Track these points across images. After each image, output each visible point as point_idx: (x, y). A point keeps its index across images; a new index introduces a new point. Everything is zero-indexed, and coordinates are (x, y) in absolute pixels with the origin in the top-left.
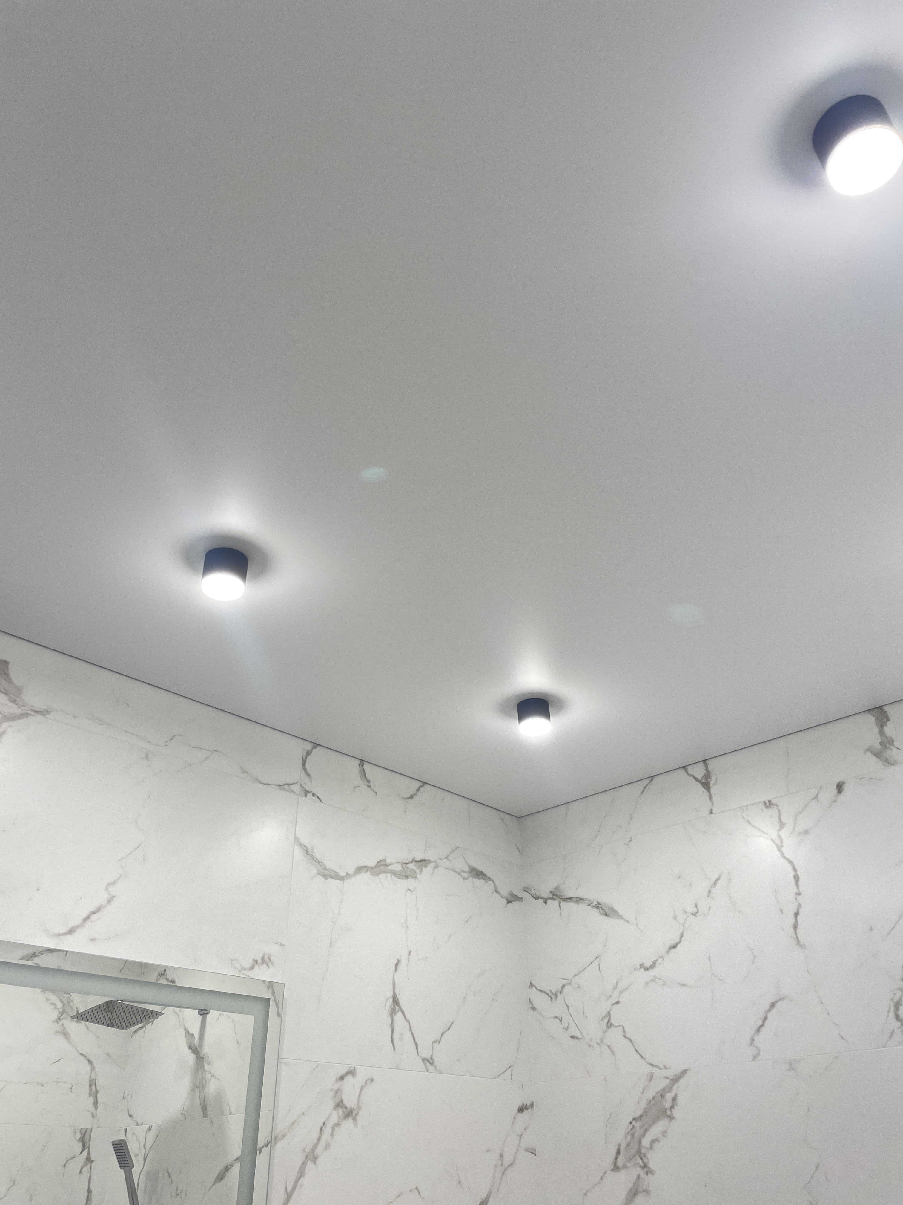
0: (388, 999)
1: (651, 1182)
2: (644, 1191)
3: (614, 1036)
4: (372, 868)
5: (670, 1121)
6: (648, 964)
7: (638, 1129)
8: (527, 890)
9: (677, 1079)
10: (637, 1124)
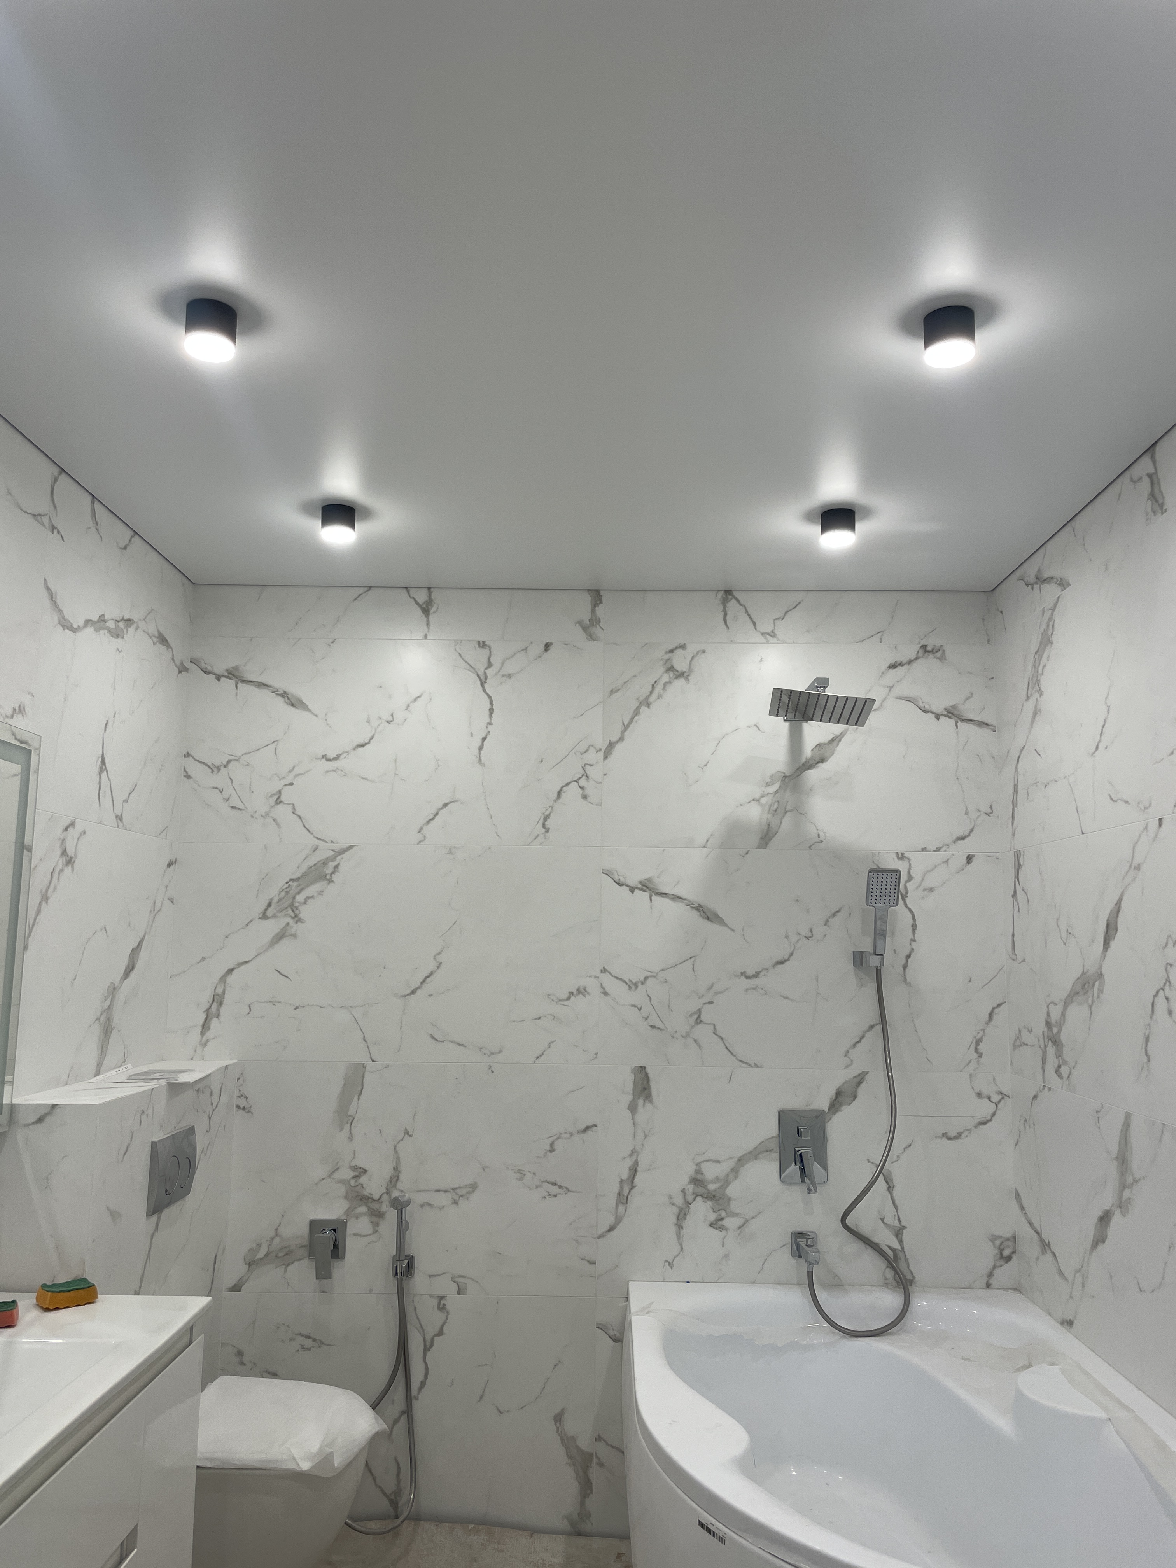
0: (99, 758)
1: (295, 928)
2: (291, 935)
3: (282, 812)
4: (96, 622)
5: (328, 884)
6: (332, 755)
7: (293, 888)
8: (193, 661)
9: (342, 852)
10: (294, 884)
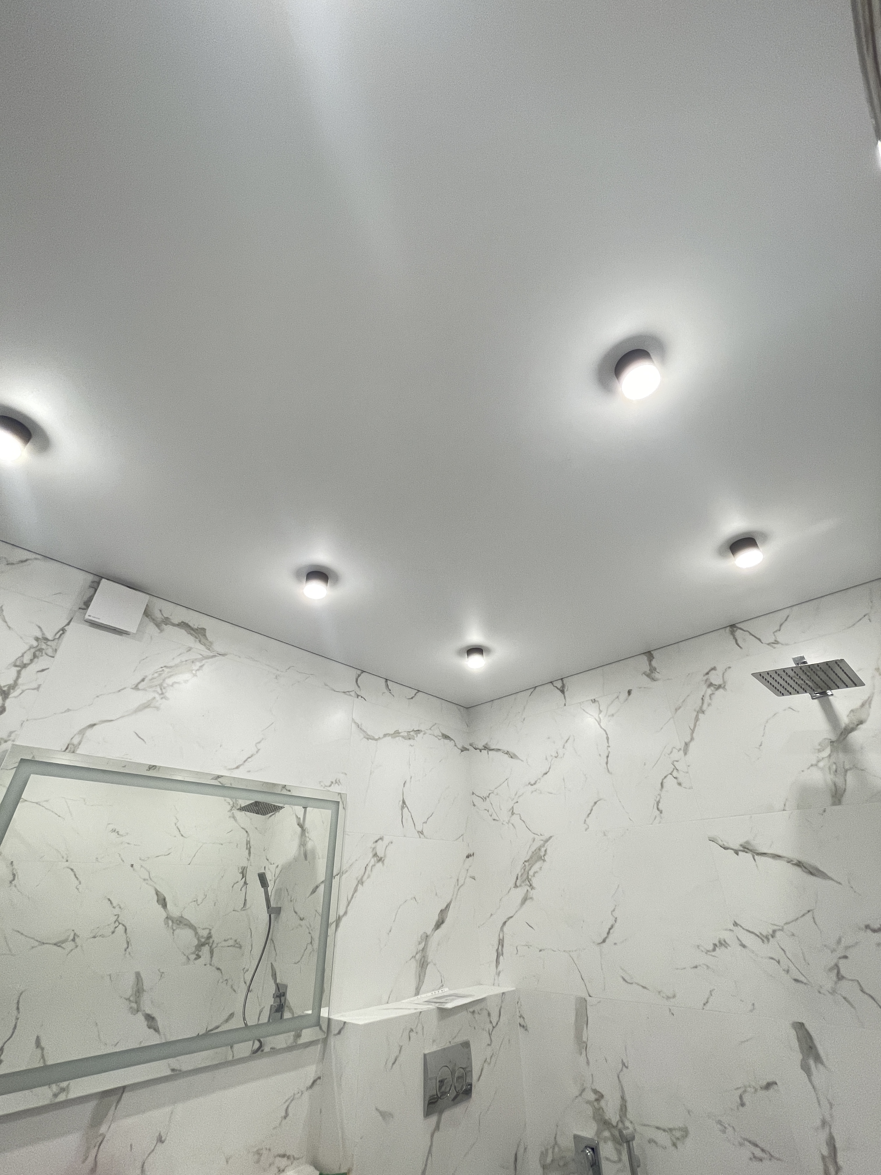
0: (400, 801)
1: (533, 893)
2: (531, 898)
3: (515, 819)
4: (392, 734)
5: (543, 862)
6: (532, 782)
7: (527, 867)
8: (471, 745)
9: (547, 841)
10: (527, 864)
